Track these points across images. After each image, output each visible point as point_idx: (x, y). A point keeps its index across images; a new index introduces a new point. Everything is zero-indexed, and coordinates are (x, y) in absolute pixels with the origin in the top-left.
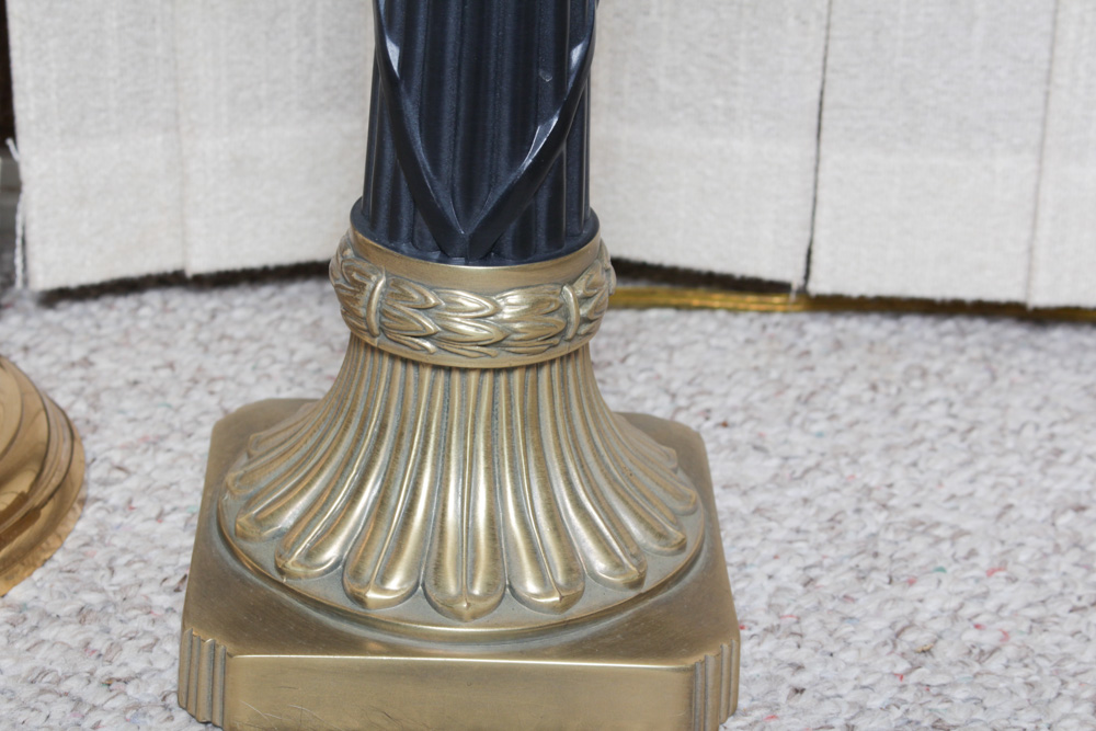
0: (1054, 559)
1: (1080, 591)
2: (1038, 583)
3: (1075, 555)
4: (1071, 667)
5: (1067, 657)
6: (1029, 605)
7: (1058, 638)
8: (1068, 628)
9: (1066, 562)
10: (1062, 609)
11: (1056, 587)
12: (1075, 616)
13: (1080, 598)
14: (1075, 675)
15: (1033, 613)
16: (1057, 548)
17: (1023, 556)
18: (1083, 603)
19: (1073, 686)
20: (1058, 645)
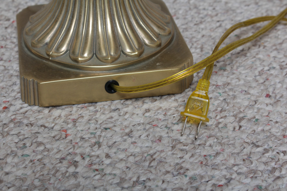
0: (189, 12)
1: (197, 19)
2: (185, 19)
3: (195, 10)
4: (194, 40)
5: (193, 37)
6: (183, 25)
7: (191, 33)
8: (193, 30)
9: (193, 12)
10: (192, 25)
11: (190, 19)
12: (195, 26)
13: (197, 21)
14: (196, 42)
15: (184, 27)
16: (190, 9)
17: (181, 12)
18: (198, 23)
19: (195, 45)
20: (191, 34)
